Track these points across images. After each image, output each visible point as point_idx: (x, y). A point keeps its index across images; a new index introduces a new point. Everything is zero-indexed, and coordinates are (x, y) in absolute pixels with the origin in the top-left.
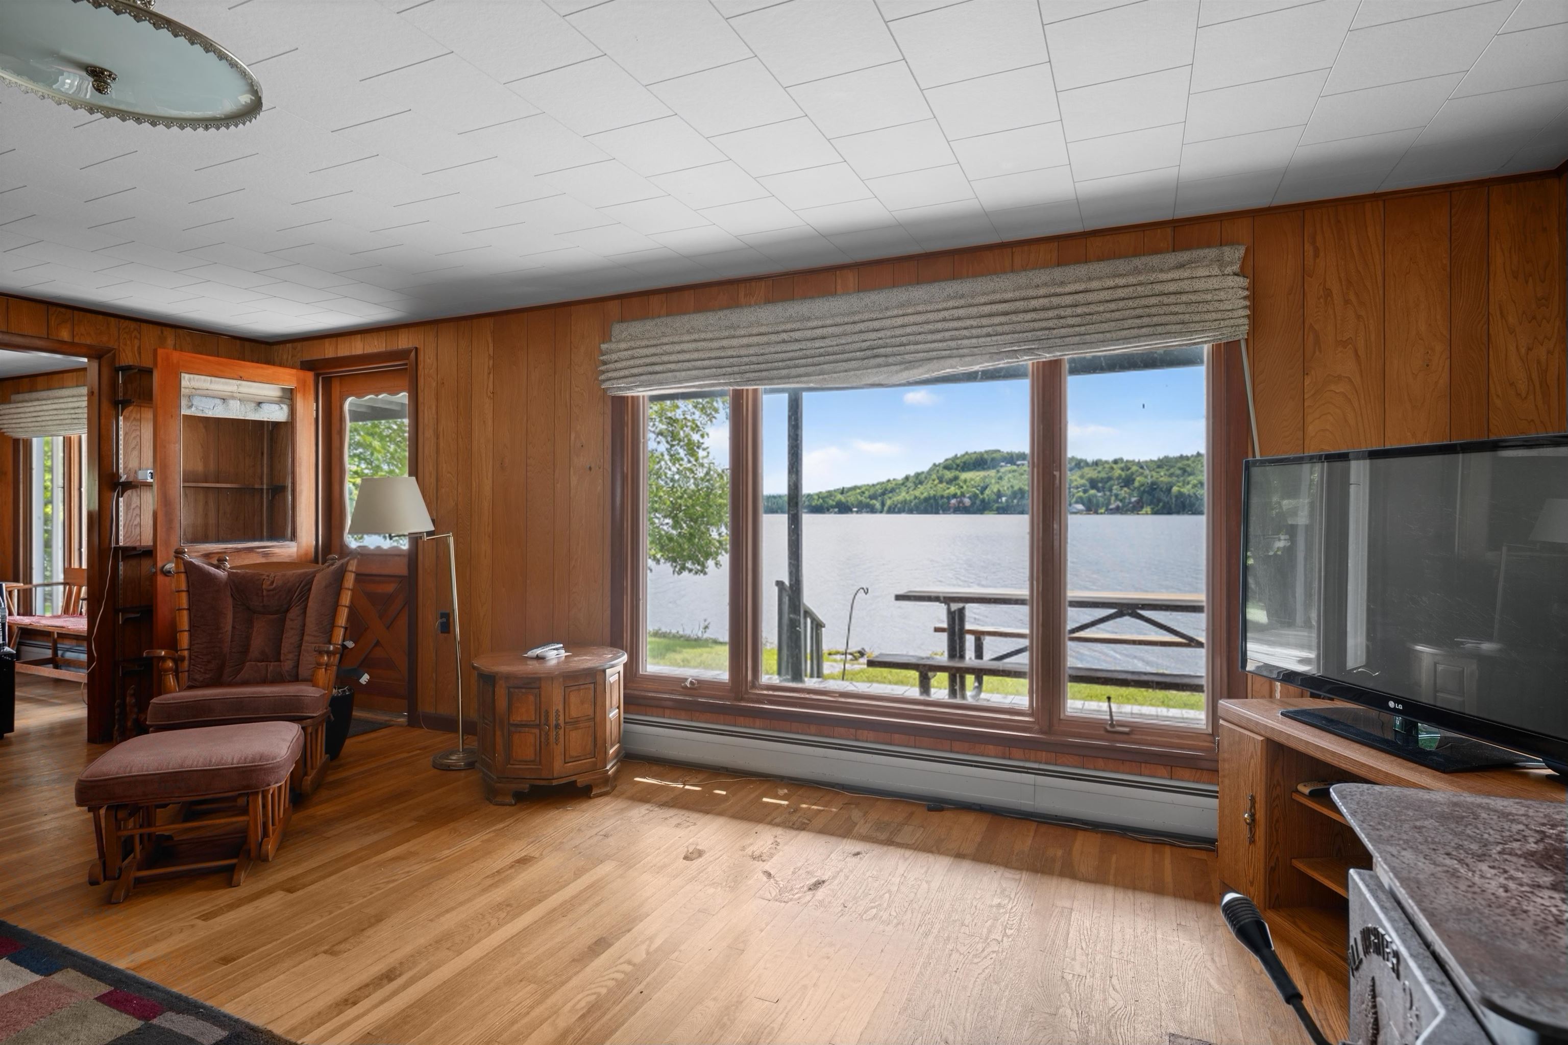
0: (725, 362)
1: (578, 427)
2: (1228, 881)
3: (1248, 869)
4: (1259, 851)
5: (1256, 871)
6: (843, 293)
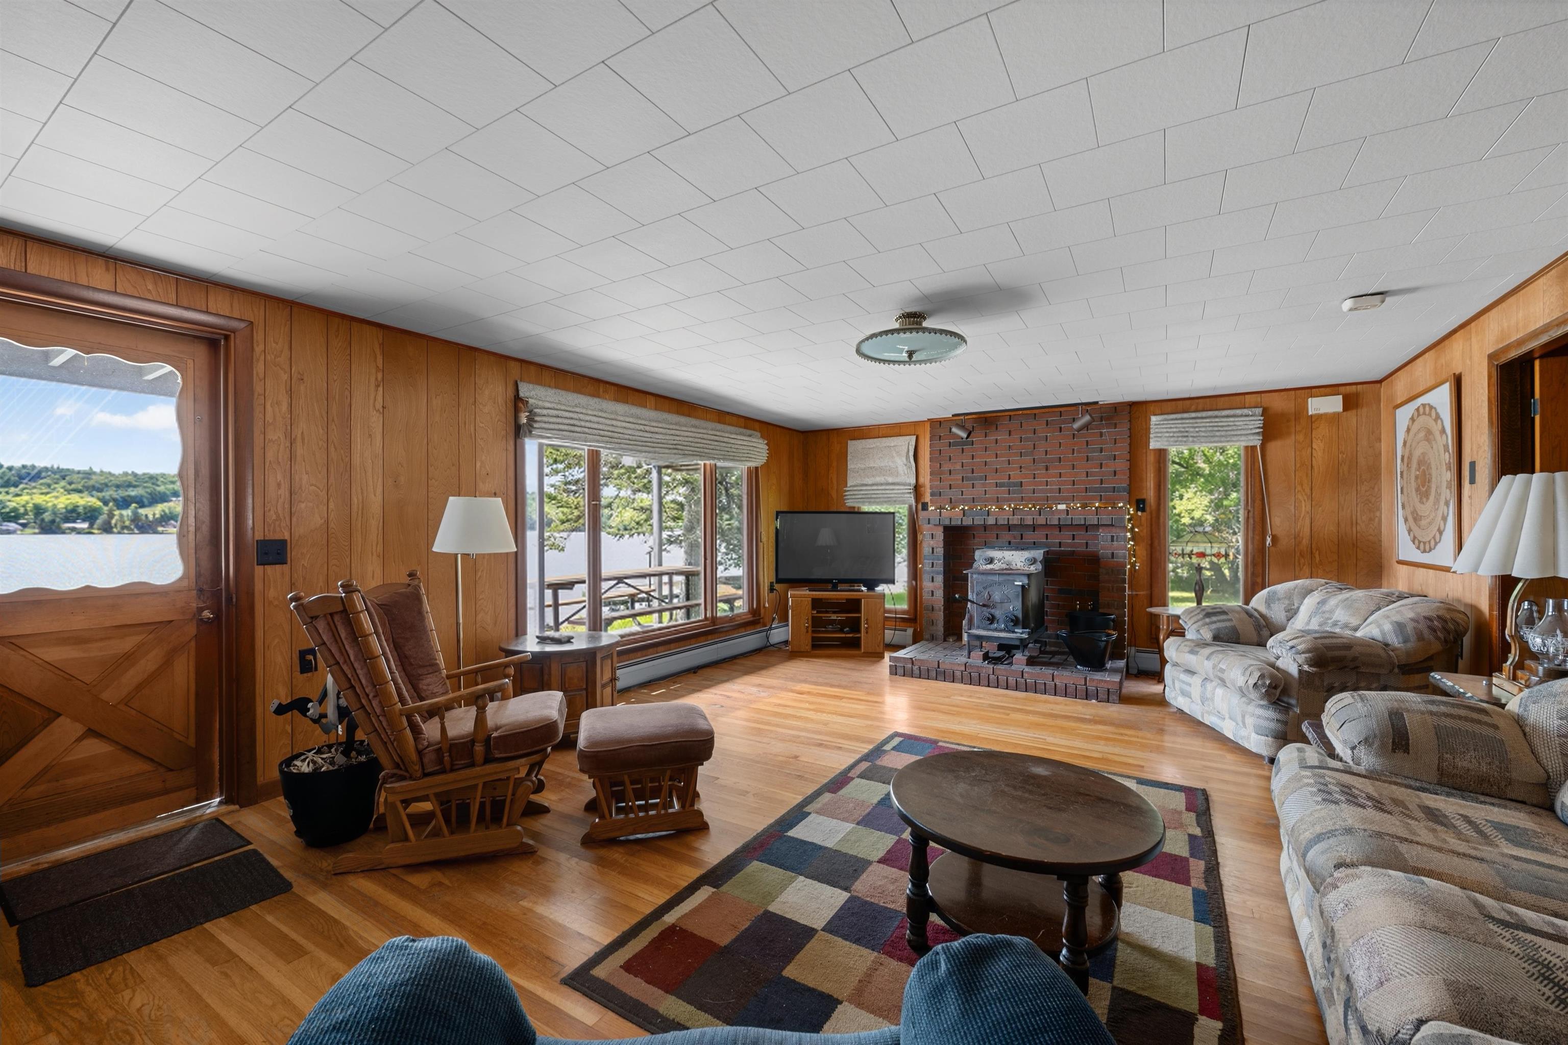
0: (616, 435)
1: (484, 458)
2: (795, 649)
3: (806, 642)
4: (810, 635)
5: (809, 641)
6: (651, 409)
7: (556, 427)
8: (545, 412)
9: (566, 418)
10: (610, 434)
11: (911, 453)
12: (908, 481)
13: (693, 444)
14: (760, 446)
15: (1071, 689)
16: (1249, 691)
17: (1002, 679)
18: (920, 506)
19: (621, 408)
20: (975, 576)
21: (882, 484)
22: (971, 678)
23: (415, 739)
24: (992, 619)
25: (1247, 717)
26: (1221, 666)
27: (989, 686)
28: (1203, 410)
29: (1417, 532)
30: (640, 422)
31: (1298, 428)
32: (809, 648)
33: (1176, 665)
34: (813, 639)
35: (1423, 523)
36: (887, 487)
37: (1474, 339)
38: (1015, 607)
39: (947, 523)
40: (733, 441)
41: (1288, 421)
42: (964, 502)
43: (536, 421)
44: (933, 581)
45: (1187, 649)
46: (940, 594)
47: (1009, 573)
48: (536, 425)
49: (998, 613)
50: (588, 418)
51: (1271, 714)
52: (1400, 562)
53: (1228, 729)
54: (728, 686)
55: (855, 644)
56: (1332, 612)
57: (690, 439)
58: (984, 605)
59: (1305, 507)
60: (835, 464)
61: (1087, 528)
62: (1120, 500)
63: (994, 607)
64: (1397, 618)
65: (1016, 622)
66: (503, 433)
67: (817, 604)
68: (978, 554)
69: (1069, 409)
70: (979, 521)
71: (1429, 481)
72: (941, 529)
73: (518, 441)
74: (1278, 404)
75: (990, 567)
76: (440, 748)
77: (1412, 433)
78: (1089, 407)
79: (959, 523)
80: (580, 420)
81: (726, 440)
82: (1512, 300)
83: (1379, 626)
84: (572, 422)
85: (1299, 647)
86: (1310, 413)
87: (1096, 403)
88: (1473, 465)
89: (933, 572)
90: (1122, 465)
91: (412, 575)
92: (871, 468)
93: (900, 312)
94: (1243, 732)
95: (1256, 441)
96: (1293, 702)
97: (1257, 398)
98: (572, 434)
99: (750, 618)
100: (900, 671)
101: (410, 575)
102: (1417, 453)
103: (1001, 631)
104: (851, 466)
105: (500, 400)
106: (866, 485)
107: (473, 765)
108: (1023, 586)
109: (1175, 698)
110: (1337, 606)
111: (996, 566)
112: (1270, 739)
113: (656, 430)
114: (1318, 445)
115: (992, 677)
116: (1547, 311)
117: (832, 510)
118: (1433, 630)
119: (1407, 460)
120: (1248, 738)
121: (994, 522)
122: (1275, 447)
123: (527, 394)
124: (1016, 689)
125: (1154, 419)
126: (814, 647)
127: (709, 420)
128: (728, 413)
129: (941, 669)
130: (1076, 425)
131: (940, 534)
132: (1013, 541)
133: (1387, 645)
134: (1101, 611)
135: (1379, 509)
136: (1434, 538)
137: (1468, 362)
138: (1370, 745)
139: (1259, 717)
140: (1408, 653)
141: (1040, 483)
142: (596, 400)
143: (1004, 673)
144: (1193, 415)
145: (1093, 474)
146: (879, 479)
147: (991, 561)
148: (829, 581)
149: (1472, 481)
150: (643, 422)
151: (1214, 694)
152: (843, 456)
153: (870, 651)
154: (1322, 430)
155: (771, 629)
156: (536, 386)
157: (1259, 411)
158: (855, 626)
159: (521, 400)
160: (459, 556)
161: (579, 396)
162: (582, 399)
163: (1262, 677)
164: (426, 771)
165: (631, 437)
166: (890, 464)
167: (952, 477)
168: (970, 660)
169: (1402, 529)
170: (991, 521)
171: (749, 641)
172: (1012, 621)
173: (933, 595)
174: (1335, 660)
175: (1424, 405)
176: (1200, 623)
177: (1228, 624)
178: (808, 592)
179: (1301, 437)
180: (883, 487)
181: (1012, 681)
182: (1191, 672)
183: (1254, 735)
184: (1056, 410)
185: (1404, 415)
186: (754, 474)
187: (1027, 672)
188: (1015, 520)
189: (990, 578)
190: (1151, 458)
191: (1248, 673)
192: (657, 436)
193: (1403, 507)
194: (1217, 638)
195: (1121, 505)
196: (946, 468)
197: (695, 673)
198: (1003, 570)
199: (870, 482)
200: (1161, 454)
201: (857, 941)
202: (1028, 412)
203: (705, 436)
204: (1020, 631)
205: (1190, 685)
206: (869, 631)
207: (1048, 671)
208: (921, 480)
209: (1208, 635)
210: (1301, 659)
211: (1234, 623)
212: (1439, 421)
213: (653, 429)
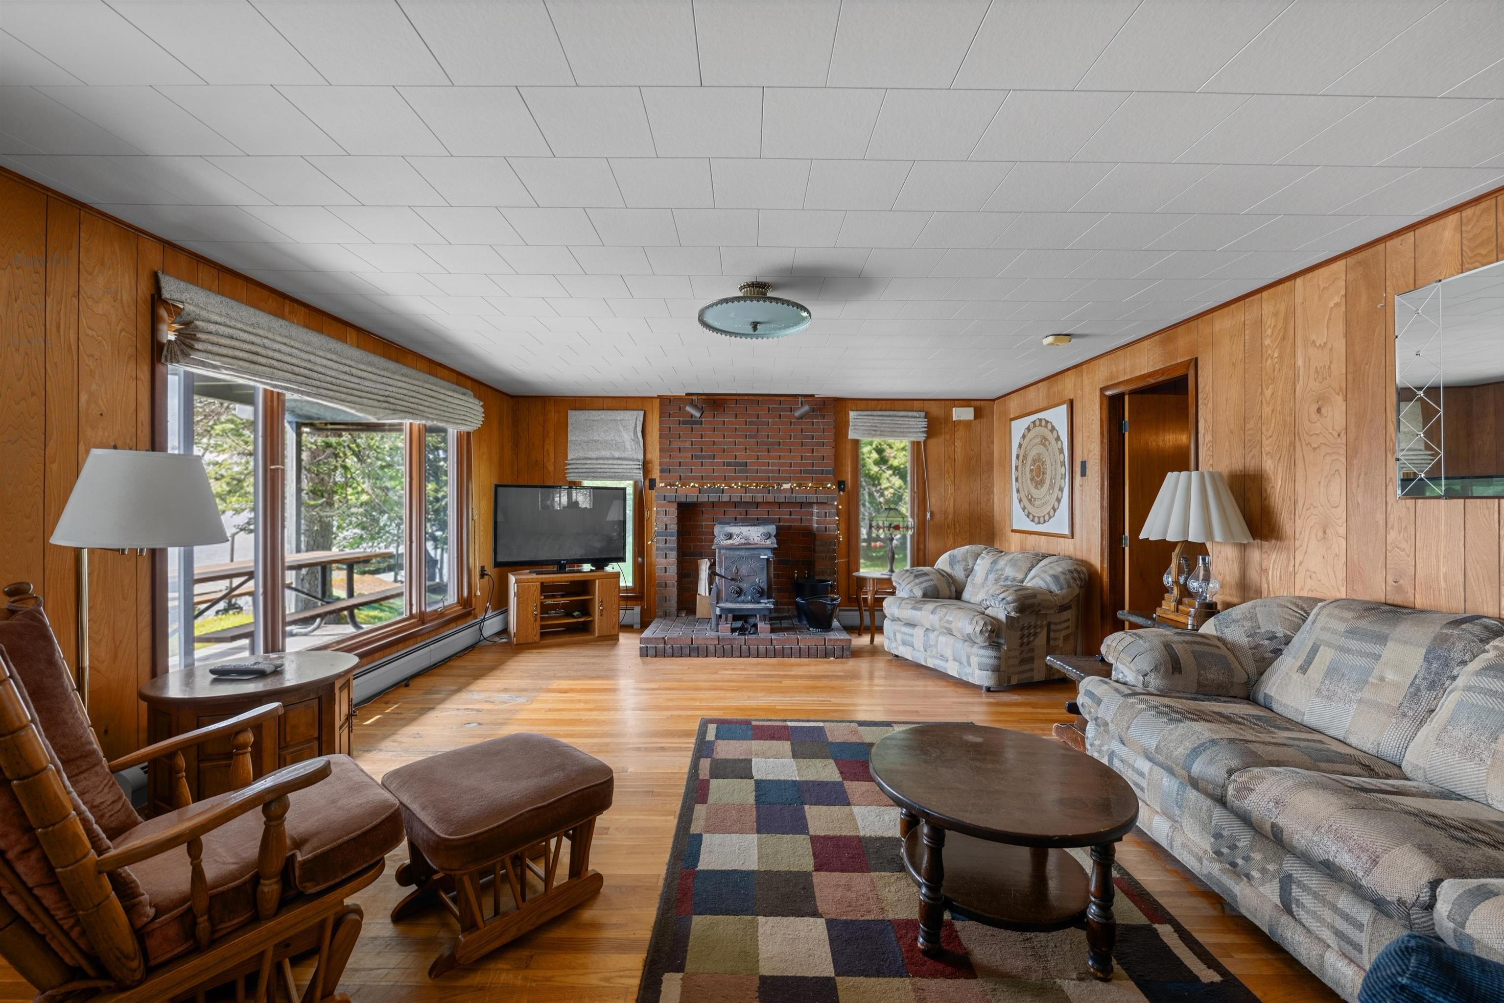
1: (94, 387)
2: (521, 641)
3: (533, 632)
4: (538, 623)
5: (538, 631)
6: (352, 345)
7: (230, 352)
8: (212, 327)
9: (244, 341)
10: (307, 372)
11: (639, 429)
12: (635, 457)
13: (406, 398)
14: (476, 408)
15: (813, 651)
16: (976, 637)
17: (753, 648)
18: (647, 483)
19: (316, 339)
20: (722, 552)
21: (607, 459)
22: (724, 651)
23: (128, 910)
24: (740, 592)
25: (972, 657)
26: (947, 618)
27: (741, 656)
28: (886, 410)
29: (1034, 511)
30: (344, 361)
31: (947, 430)
32: (537, 638)
33: (895, 620)
34: (542, 627)
35: (1037, 503)
36: (615, 462)
37: (1085, 377)
38: (761, 580)
39: (683, 500)
40: (449, 399)
41: (941, 424)
42: (694, 479)
43: (198, 340)
44: (666, 557)
45: (910, 606)
46: (673, 570)
47: (748, 547)
48: (198, 346)
49: (744, 586)
50: (277, 346)
51: (990, 653)
52: (1013, 531)
53: (952, 670)
54: (464, 696)
55: (584, 628)
56: (1002, 569)
57: (404, 392)
58: (732, 579)
59: (950, 490)
60: (552, 434)
61: (801, 505)
62: (829, 480)
63: (742, 580)
64: (1052, 572)
65: (762, 593)
66: (132, 350)
67: (545, 589)
68: (717, 529)
69: (787, 398)
70: (714, 497)
71: (1044, 474)
72: (675, 505)
73: (159, 368)
74: (936, 410)
75: (730, 542)
76: (190, 910)
77: (1027, 439)
78: (808, 398)
79: (695, 500)
80: (265, 347)
81: (442, 397)
82: (1119, 353)
83: (1042, 579)
84: (254, 348)
85: (1008, 599)
86: (954, 419)
87: (813, 396)
88: (1084, 464)
89: (666, 548)
90: (828, 451)
91: (17, 592)
92: (595, 441)
93: (749, 280)
94: (968, 670)
95: (921, 438)
96: (1002, 641)
97: (920, 404)
98: (252, 366)
99: (459, 610)
100: (652, 652)
101: (10, 594)
102: (1032, 454)
103: (747, 602)
104: (571, 437)
105: (126, 296)
106: (590, 459)
107: (256, 919)
108: (768, 560)
109: (897, 648)
110: (1006, 565)
111: (736, 541)
112: (990, 672)
113: (365, 374)
114: (958, 444)
115: (744, 647)
116: (1151, 363)
117: (547, 484)
118: (1074, 579)
119: (1022, 457)
120: (973, 674)
121: (728, 500)
122: (932, 442)
123: (176, 296)
124: (766, 655)
125: (852, 414)
126: (543, 635)
127: (420, 370)
128: (440, 365)
129: (695, 645)
130: (797, 414)
131: (673, 511)
132: (739, 517)
133: (1051, 592)
134: (816, 578)
135: (993, 492)
136: (1049, 513)
137: (1080, 392)
138: (1158, 672)
139: (982, 656)
140: (1063, 598)
141: (763, 464)
142: (281, 322)
143: (755, 642)
144: (880, 413)
145: (807, 458)
146: (605, 453)
147: (730, 536)
148: (557, 563)
149: (1083, 474)
150: (348, 362)
151: (937, 641)
152: (563, 428)
153: (605, 634)
154: (961, 433)
155: (484, 620)
156: (190, 286)
157: (923, 414)
158: (585, 608)
159: (165, 302)
160: (85, 552)
161: (257, 312)
162: (263, 319)
163: (985, 624)
164: (153, 963)
165: (334, 381)
166: (617, 438)
167: (682, 454)
168: (719, 633)
169: (1016, 507)
170: (725, 498)
171: (462, 638)
172: (759, 592)
173: (666, 572)
174: (1032, 606)
175: (1040, 420)
176: (912, 584)
177: (931, 583)
178: (534, 576)
179: (948, 437)
180: (611, 462)
181: (762, 648)
182: (911, 625)
183: (977, 672)
184: (777, 398)
185: (1019, 427)
186: (465, 440)
187: (775, 639)
188: (747, 497)
189: (737, 553)
190: (849, 447)
191: (974, 622)
192: (367, 383)
193: (1018, 491)
194: (925, 595)
195: (829, 485)
196: (675, 445)
197: (407, 686)
198: (742, 544)
199: (594, 456)
200: (856, 443)
201: (879, 974)
202: (753, 398)
203: (421, 390)
204: (766, 601)
205: (912, 636)
206: (604, 613)
207: (792, 636)
208: (649, 456)
209: (918, 593)
210: (1010, 607)
211: (935, 582)
212: (1055, 432)
213: (360, 374)
